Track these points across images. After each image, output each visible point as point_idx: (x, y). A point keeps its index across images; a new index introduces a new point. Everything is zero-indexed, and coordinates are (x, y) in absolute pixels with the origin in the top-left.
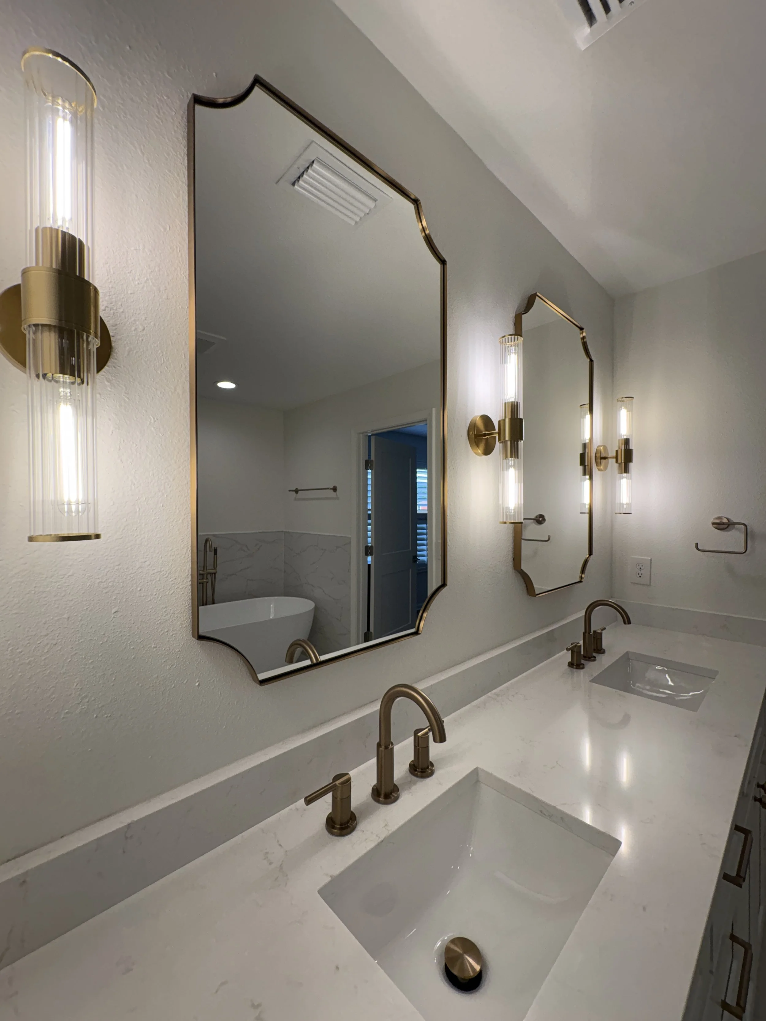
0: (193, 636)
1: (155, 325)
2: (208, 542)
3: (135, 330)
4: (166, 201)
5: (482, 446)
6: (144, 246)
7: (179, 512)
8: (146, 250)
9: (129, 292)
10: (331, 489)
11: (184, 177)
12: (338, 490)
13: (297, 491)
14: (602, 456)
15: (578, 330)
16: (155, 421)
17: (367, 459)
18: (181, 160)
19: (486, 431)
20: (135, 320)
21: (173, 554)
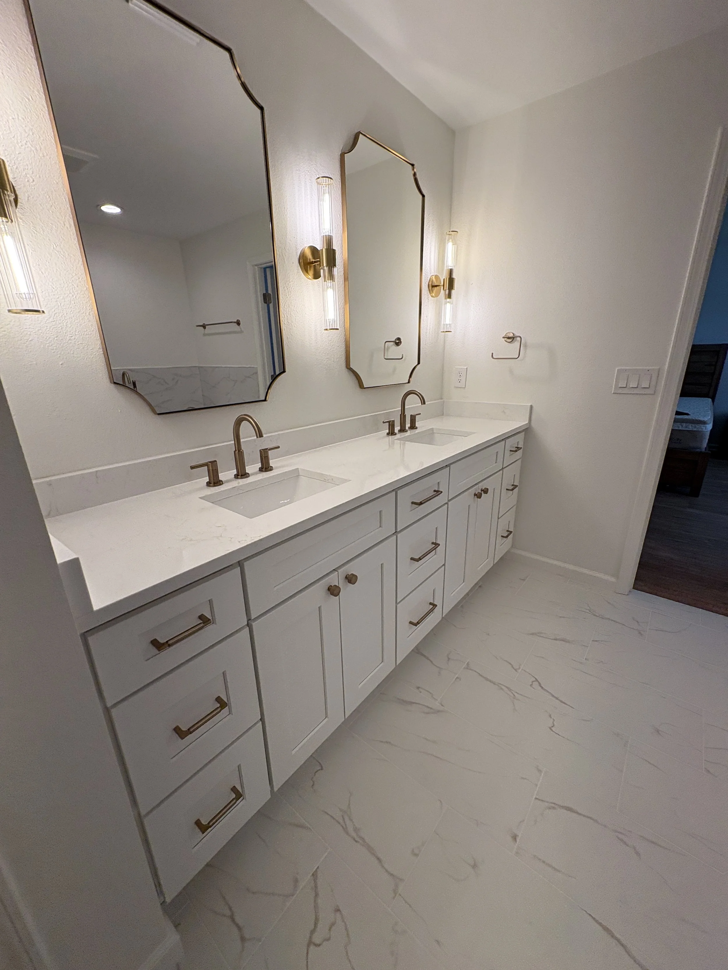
0: (111, 382)
1: (40, 177)
2: (125, 375)
3: (28, 181)
4: (24, 76)
5: (311, 272)
6: (18, 115)
7: (86, 307)
8: (20, 118)
9: (17, 153)
10: (234, 322)
11: (32, 51)
12: (241, 324)
13: (204, 326)
14: (433, 284)
15: (411, 166)
16: (56, 247)
17: (265, 292)
18: (26, 37)
19: (315, 259)
20: (26, 174)
21: (88, 334)
